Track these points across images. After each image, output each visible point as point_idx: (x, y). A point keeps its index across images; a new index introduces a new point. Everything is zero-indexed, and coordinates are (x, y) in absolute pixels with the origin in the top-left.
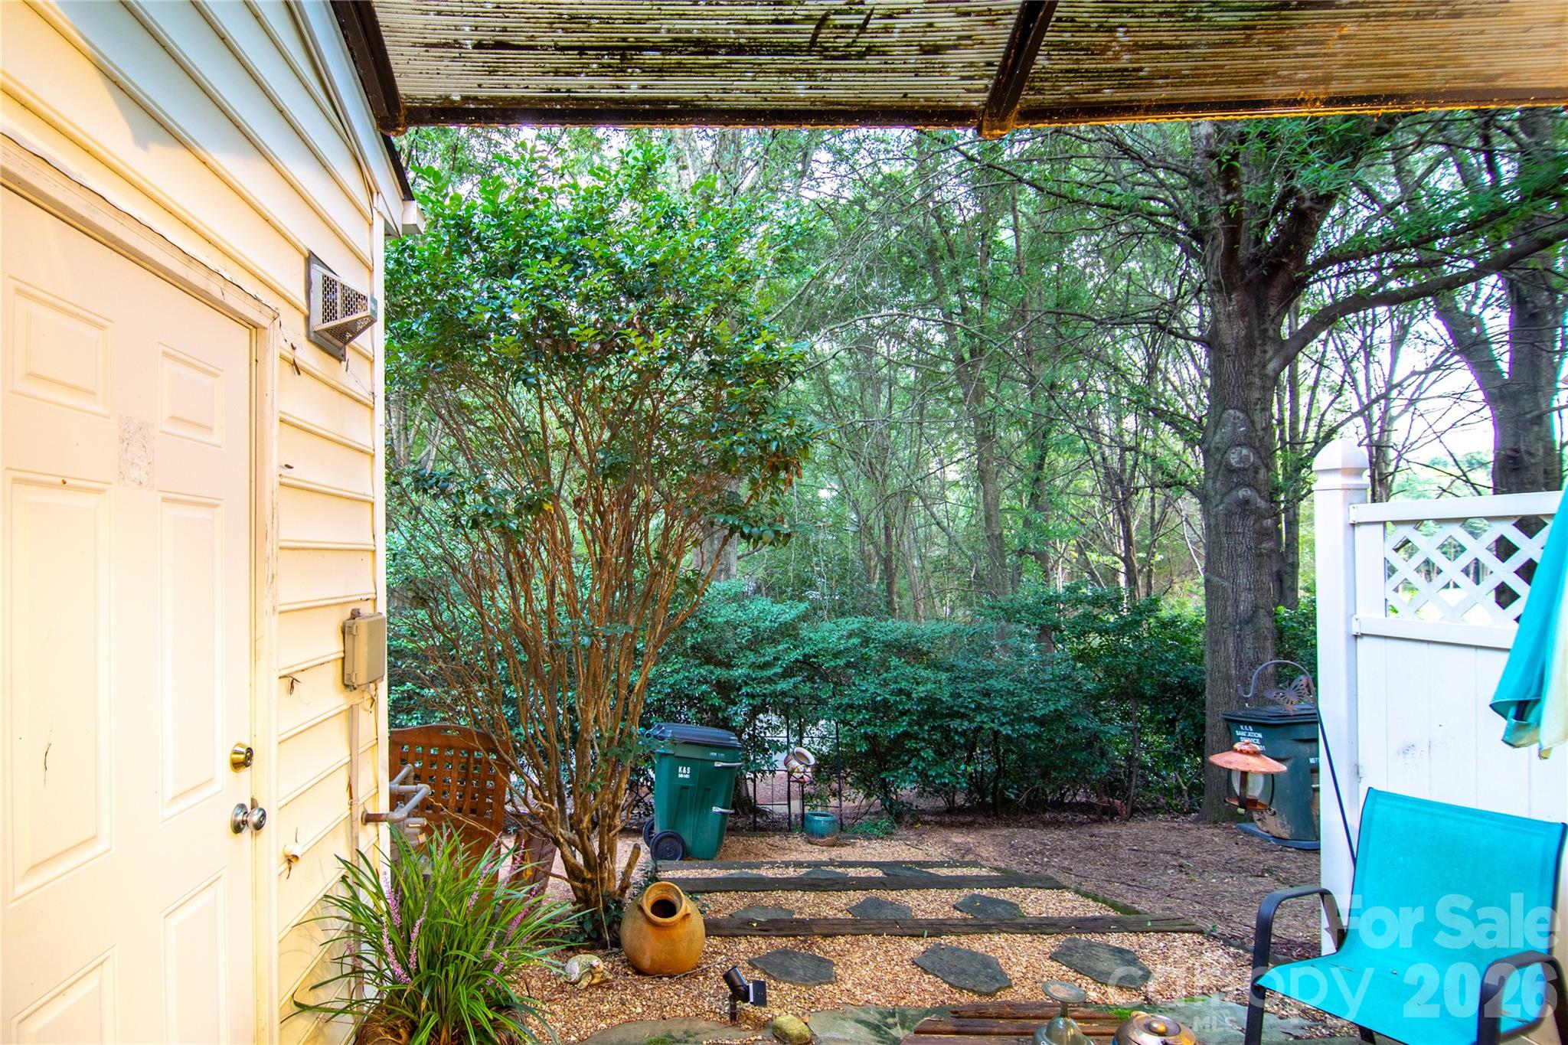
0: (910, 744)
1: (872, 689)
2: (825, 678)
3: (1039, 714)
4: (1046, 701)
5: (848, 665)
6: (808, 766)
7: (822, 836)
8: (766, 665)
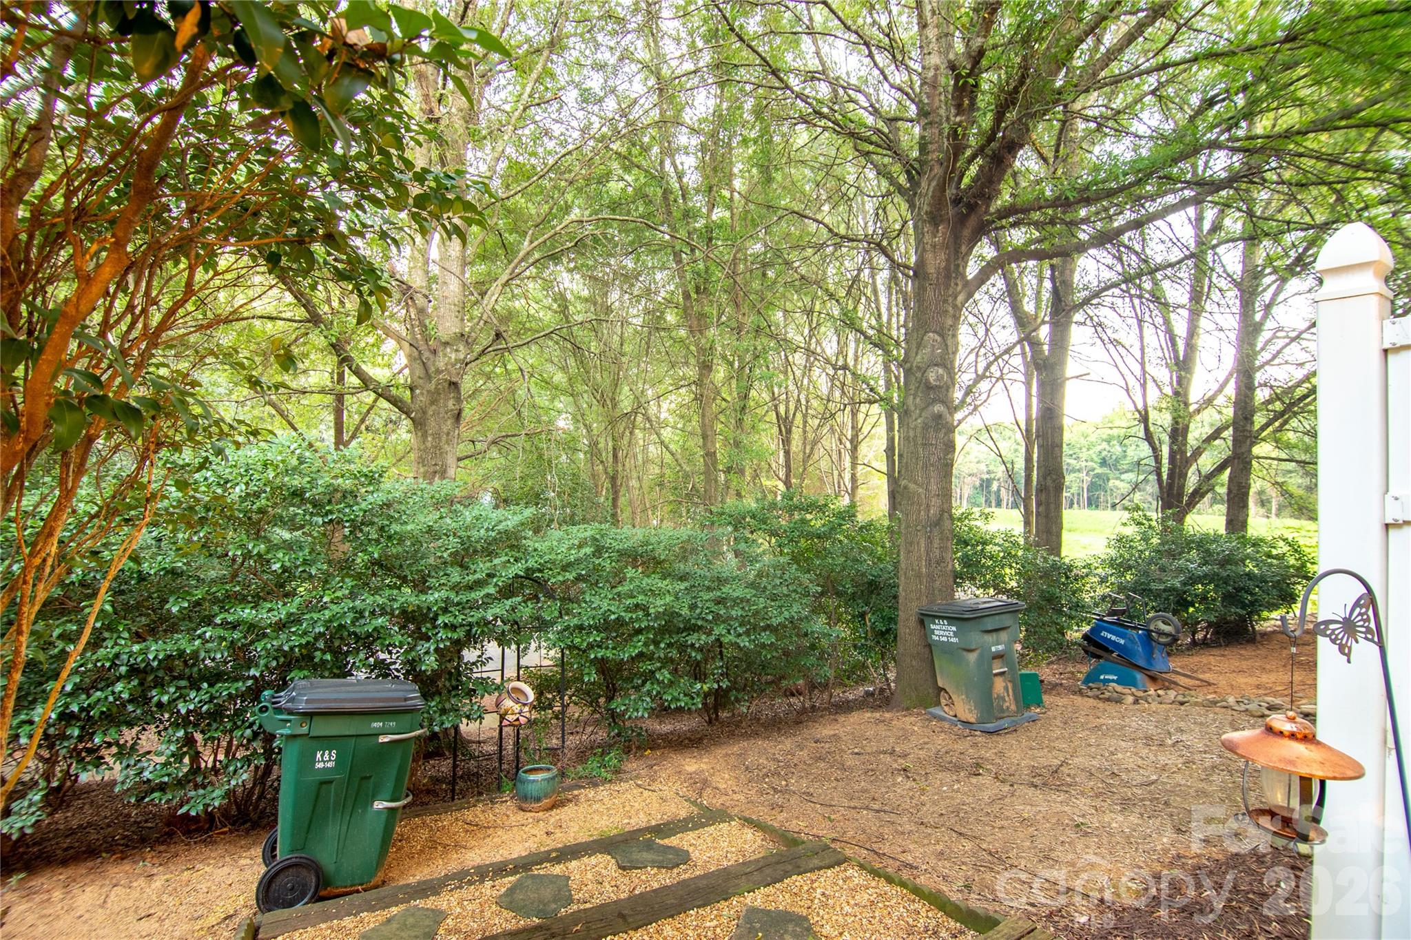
0: (646, 666)
1: (605, 606)
2: (550, 595)
3: (775, 622)
4: (780, 607)
5: (579, 578)
6: (525, 705)
7: (538, 800)
8: (479, 584)
